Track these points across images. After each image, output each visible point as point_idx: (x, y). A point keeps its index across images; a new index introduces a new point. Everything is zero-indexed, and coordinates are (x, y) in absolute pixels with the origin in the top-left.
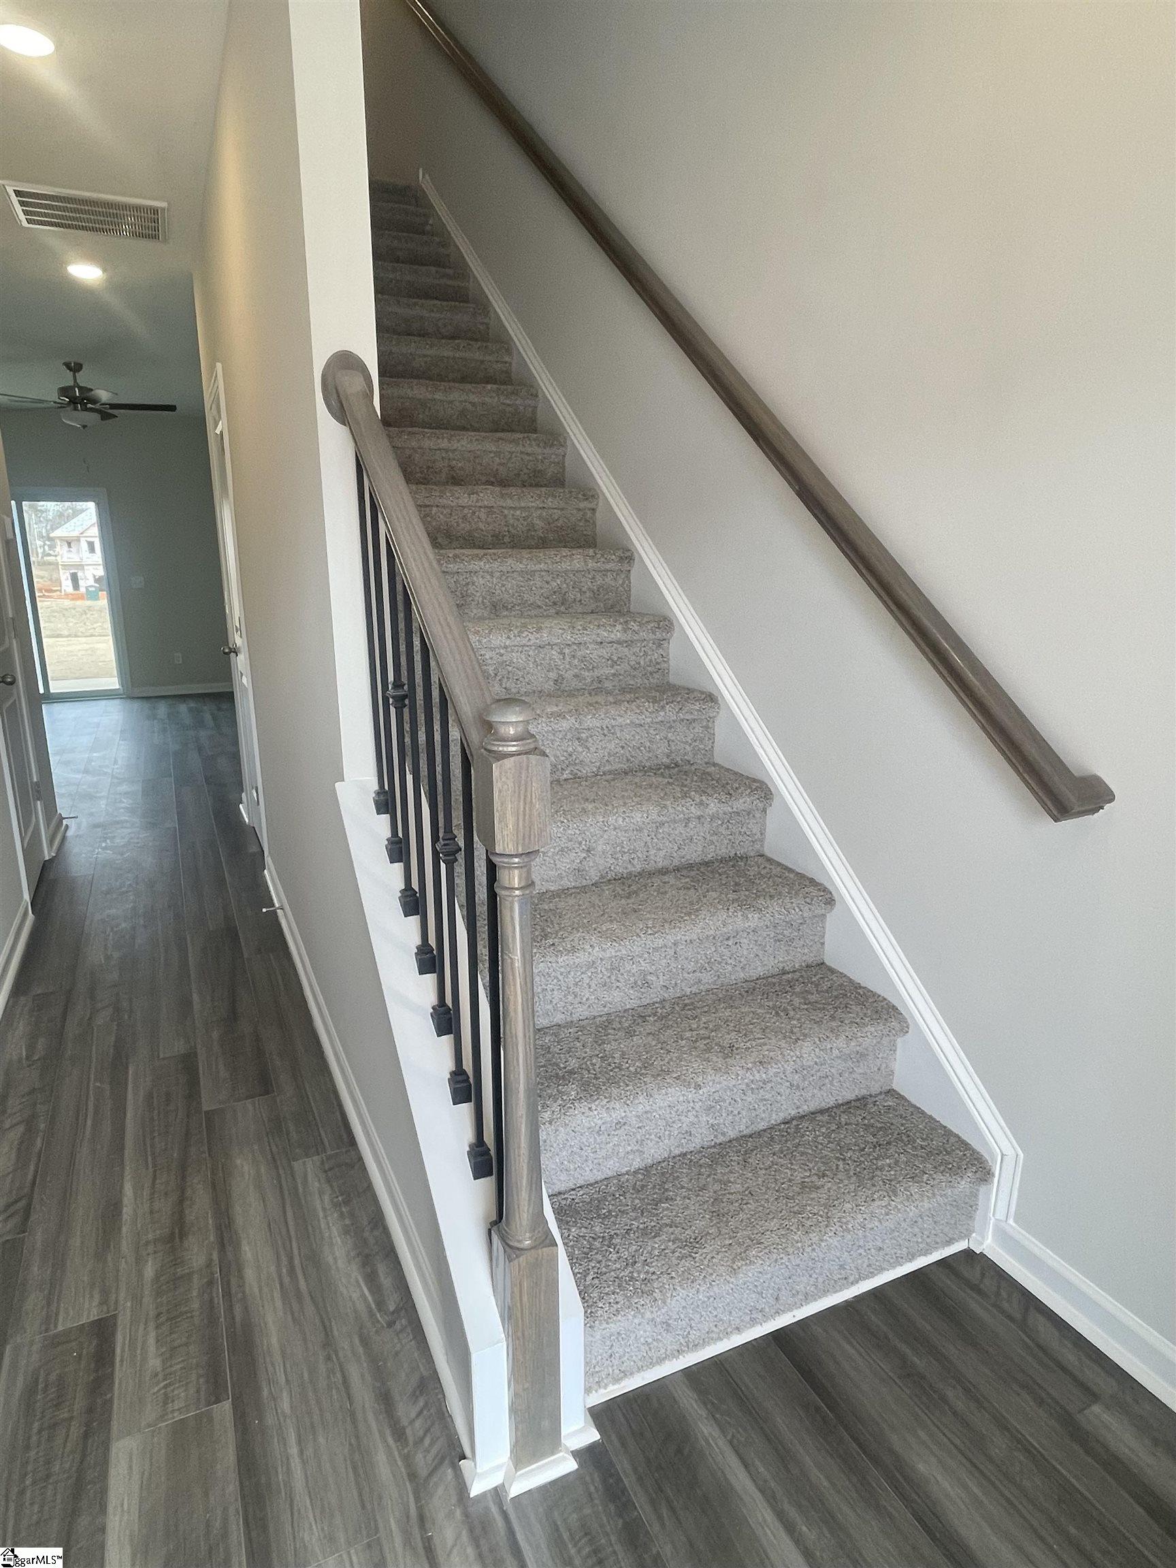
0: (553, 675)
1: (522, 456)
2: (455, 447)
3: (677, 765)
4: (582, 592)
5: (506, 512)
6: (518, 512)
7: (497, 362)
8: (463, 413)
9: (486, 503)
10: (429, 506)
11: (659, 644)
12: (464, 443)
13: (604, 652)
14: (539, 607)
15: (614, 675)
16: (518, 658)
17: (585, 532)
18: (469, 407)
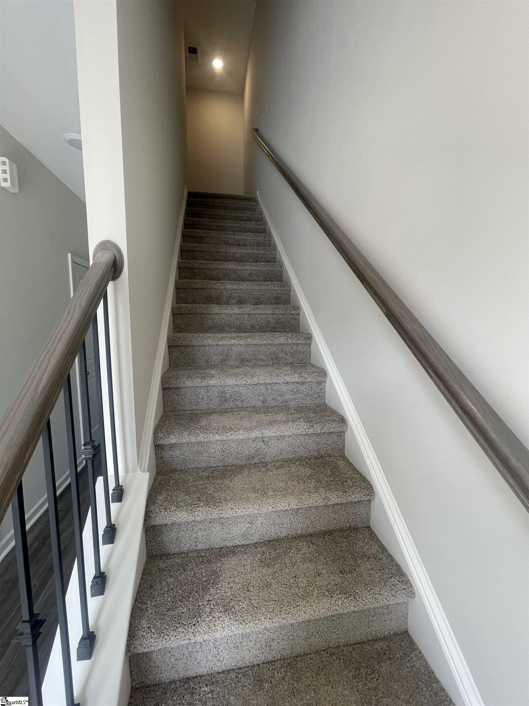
0: (261, 398)
1: (271, 291)
2: (241, 288)
3: (322, 457)
4: (286, 354)
5: (257, 316)
6: (262, 316)
7: (270, 254)
8: (251, 274)
9: (247, 312)
10: (220, 314)
11: (319, 383)
12: (244, 286)
13: (289, 387)
14: (264, 361)
15: (295, 399)
16: (243, 390)
17: (294, 324)
18: (254, 272)
